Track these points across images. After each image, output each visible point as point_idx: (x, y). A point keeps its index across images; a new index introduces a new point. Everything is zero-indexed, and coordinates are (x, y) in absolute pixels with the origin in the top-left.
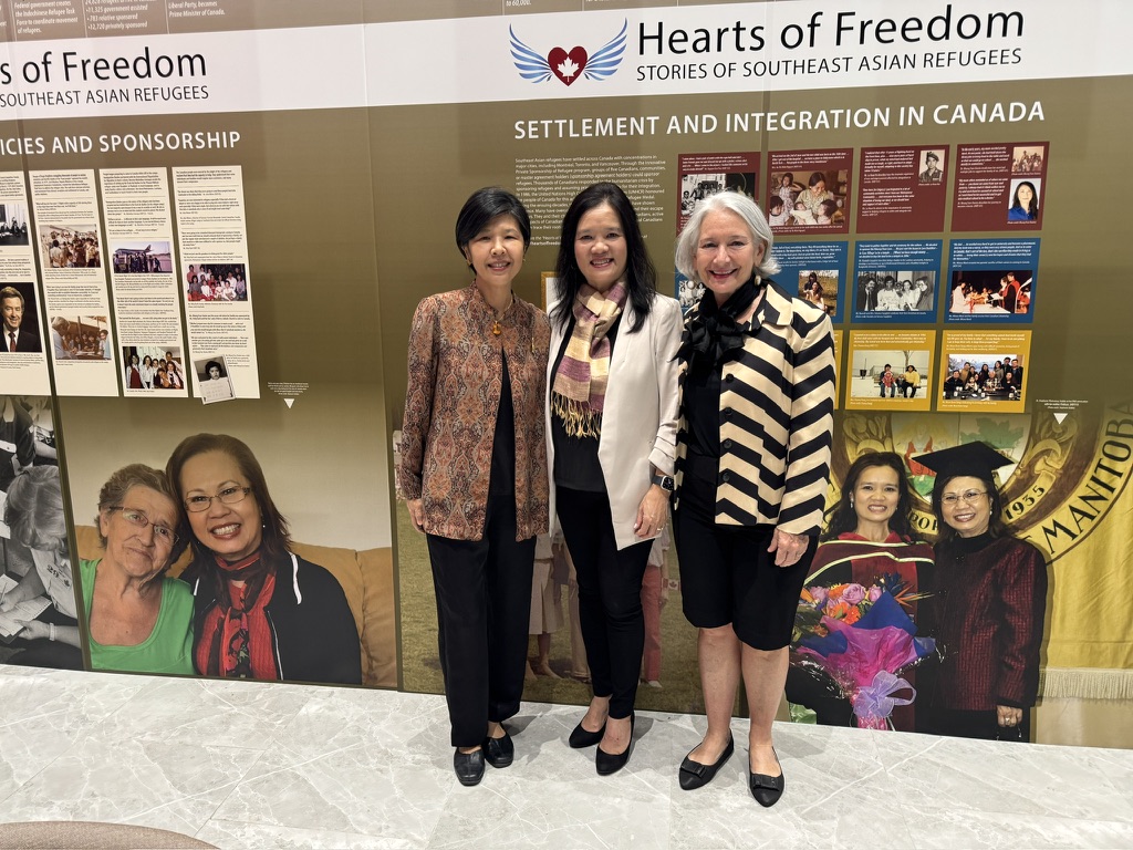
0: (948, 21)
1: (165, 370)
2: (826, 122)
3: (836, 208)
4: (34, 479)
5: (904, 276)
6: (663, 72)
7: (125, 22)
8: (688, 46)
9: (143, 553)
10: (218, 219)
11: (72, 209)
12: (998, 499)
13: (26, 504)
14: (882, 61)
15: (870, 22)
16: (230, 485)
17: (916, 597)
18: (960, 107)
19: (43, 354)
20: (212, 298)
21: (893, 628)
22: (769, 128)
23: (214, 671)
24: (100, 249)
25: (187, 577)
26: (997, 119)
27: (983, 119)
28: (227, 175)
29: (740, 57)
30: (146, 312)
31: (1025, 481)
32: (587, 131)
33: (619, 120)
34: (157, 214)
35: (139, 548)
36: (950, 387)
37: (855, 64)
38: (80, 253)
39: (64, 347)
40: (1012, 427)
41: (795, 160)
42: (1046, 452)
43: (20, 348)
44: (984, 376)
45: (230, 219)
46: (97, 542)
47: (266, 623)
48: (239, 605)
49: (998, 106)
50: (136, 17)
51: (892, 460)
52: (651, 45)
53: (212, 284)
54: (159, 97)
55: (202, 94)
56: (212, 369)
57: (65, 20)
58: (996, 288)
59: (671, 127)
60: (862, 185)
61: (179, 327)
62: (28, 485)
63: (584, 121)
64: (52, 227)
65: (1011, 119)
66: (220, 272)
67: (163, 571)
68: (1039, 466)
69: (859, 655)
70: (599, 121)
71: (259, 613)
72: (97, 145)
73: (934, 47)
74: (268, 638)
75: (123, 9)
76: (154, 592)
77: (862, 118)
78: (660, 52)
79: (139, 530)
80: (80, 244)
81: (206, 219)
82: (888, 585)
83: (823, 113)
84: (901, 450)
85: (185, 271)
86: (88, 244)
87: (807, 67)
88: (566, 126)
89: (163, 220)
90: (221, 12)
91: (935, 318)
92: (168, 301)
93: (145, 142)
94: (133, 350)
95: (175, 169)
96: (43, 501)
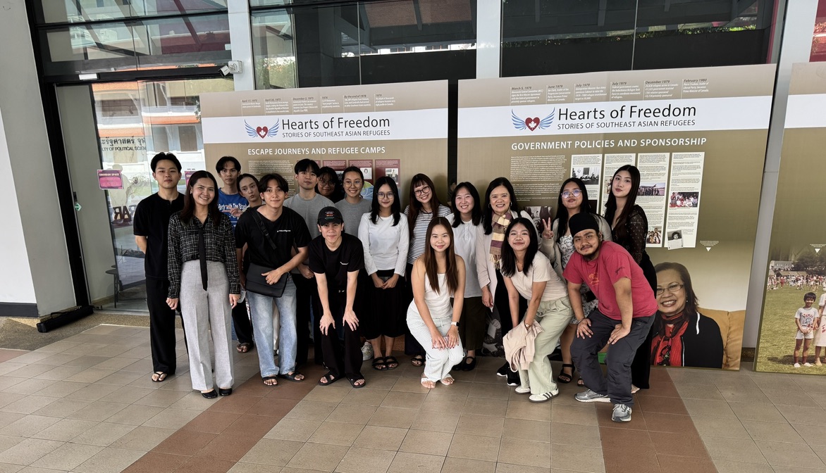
1: (653, 235)
7: (662, 94)
20: (681, 206)
28: (698, 156)
45: (696, 173)
47: (680, 343)
48: (669, 335)
50: (668, 92)
53: (682, 200)
54: (672, 125)
55: (692, 123)
57: (634, 94)
61: (663, 218)
66: (686, 195)
71: (678, 339)
72: (639, 143)
74: (680, 349)
75: (663, 89)
81: (684, 173)
85: (670, 195)
89: (664, 174)
90: (707, 91)
92: (660, 207)
95: (673, 153)
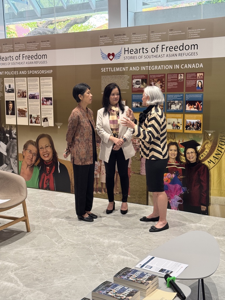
0: (183, 46)
1: (37, 120)
2: (160, 68)
3: (162, 87)
4: (12, 142)
5: (176, 102)
6: (129, 58)
7: (33, 48)
8: (133, 52)
9: (31, 160)
10: (48, 88)
11: (22, 86)
12: (198, 154)
13: (10, 148)
14: (170, 55)
15: (168, 47)
16: (47, 145)
17: (182, 177)
18: (186, 65)
19: (15, 116)
20: (46, 105)
21: (177, 185)
22: (149, 69)
23: (42, 188)
24: (27, 94)
25: (38, 166)
26: (194, 67)
27: (191, 67)
28: (50, 79)
29: (143, 55)
30: (34, 107)
31: (203, 150)
32: (115, 70)
33: (121, 68)
34: (37, 87)
35: (30, 159)
36: (187, 127)
37: (165, 56)
38: (23, 95)
39: (19, 114)
40: (200, 137)
41: (154, 76)
42: (207, 143)
43: (11, 114)
44: (193, 125)
46: (22, 157)
47: (53, 177)
48: (48, 173)
49: (194, 64)
50: (35, 47)
51: (175, 144)
52: (126, 52)
53: (46, 102)
54: (38, 63)
55: (46, 63)
56: (46, 119)
57: (23, 48)
58: (195, 105)
59: (130, 69)
60: (167, 82)
61: (40, 111)
62: (11, 144)
63: (114, 68)
64: (19, 89)
65: (196, 67)
66: (48, 99)
67: (34, 164)
68: (206, 146)
69: (171, 191)
70: (117, 68)
71: (51, 175)
72: (27, 73)
73: (181, 52)
74: (53, 180)
75: (33, 46)
76: (32, 169)
77: (167, 67)
78: (128, 54)
79: (30, 155)
80: (23, 93)
81: (46, 88)
82: (176, 174)
83: (159, 66)
84: (177, 142)
85: (41, 99)
86: (24, 93)
87: (156, 56)
88: (111, 69)
89: (38, 88)
90: (50, 46)
91: (182, 111)
92: (38, 105)
93: (36, 72)
94: (31, 115)
95: (41, 78)
96: (13, 148)
